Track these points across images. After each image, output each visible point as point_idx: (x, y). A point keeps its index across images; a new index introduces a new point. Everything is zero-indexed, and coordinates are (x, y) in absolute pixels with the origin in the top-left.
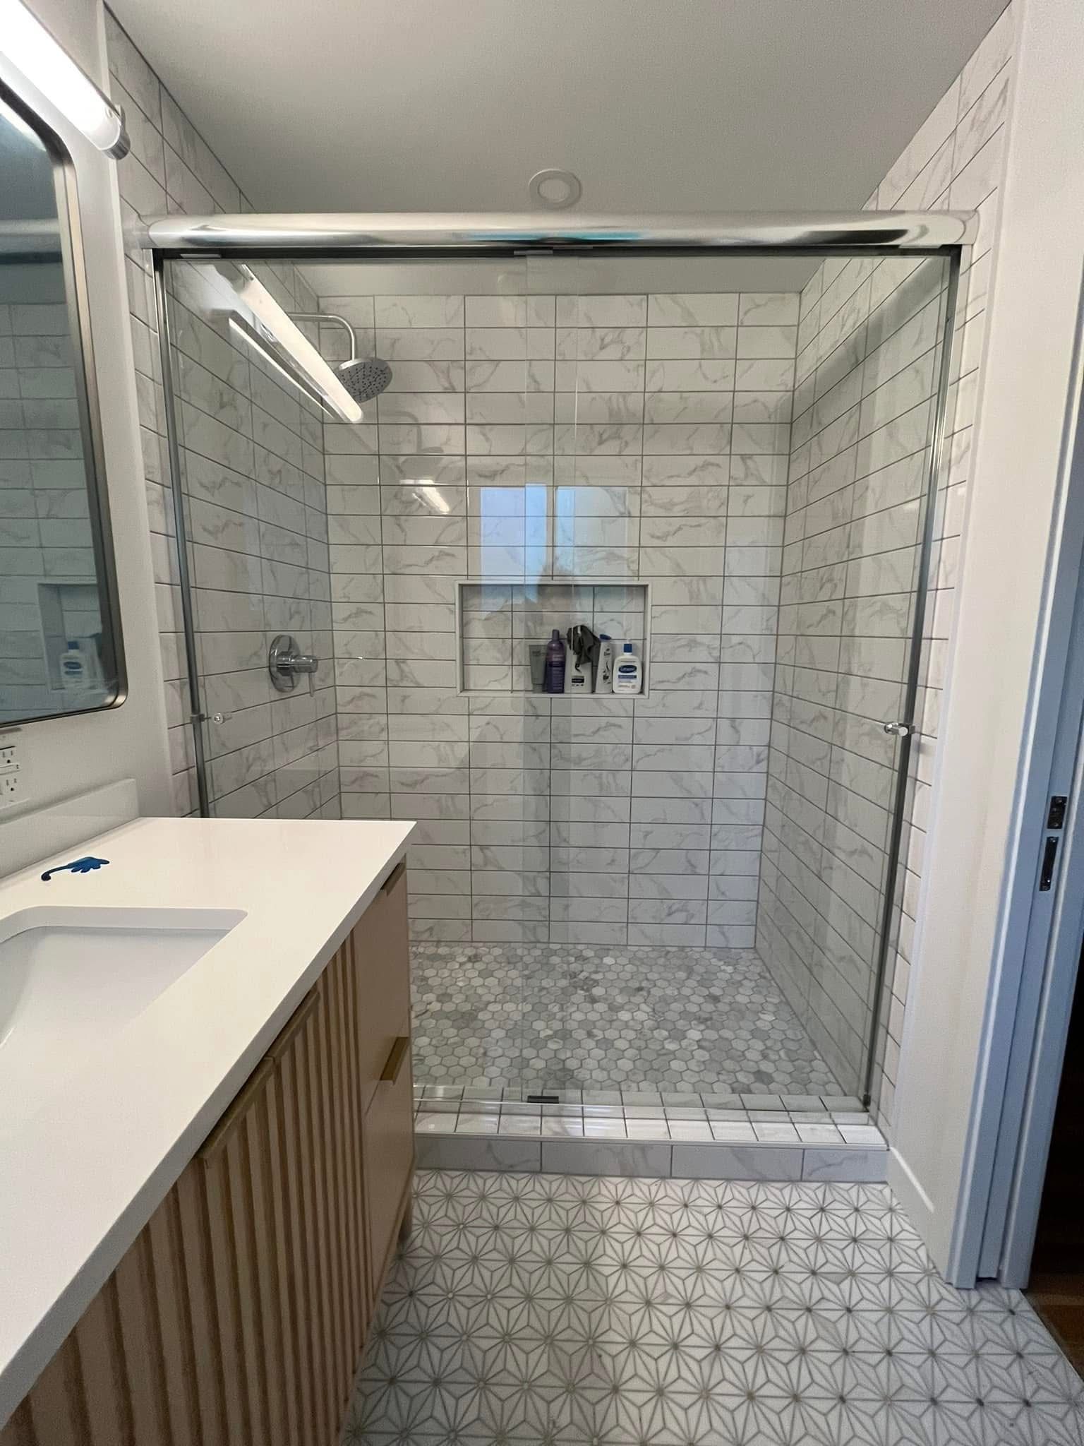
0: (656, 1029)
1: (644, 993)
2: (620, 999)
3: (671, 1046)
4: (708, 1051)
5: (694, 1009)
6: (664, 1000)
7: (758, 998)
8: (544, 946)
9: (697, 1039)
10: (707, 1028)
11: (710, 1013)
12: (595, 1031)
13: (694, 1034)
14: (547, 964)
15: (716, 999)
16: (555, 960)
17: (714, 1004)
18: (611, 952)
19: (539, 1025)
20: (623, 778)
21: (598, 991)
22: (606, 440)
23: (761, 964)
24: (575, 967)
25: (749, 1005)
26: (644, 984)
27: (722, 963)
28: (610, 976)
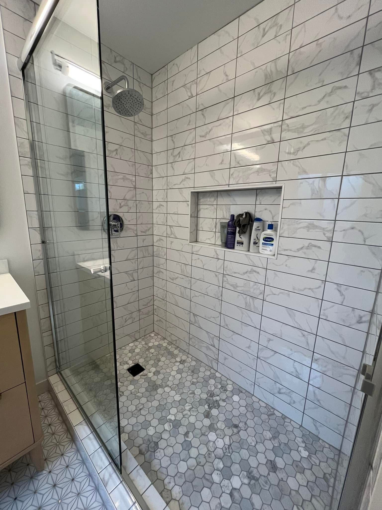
0: (219, 458)
1: (235, 430)
2: (220, 425)
3: (216, 477)
4: (233, 502)
5: (253, 462)
6: (242, 444)
7: (305, 494)
8: (214, 372)
9: (235, 486)
10: (249, 484)
11: (261, 475)
12: (191, 434)
13: (236, 482)
14: (207, 381)
15: (273, 467)
16: (212, 382)
17: (269, 471)
18: (241, 394)
19: (173, 411)
20: (258, 303)
21: (214, 412)
22: (262, 96)
23: (334, 467)
24: (217, 391)
25: (293, 493)
26: (241, 425)
27: (303, 445)
28: (229, 408)
